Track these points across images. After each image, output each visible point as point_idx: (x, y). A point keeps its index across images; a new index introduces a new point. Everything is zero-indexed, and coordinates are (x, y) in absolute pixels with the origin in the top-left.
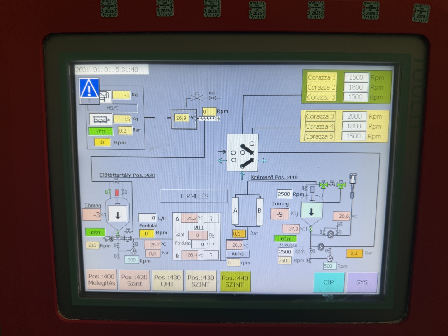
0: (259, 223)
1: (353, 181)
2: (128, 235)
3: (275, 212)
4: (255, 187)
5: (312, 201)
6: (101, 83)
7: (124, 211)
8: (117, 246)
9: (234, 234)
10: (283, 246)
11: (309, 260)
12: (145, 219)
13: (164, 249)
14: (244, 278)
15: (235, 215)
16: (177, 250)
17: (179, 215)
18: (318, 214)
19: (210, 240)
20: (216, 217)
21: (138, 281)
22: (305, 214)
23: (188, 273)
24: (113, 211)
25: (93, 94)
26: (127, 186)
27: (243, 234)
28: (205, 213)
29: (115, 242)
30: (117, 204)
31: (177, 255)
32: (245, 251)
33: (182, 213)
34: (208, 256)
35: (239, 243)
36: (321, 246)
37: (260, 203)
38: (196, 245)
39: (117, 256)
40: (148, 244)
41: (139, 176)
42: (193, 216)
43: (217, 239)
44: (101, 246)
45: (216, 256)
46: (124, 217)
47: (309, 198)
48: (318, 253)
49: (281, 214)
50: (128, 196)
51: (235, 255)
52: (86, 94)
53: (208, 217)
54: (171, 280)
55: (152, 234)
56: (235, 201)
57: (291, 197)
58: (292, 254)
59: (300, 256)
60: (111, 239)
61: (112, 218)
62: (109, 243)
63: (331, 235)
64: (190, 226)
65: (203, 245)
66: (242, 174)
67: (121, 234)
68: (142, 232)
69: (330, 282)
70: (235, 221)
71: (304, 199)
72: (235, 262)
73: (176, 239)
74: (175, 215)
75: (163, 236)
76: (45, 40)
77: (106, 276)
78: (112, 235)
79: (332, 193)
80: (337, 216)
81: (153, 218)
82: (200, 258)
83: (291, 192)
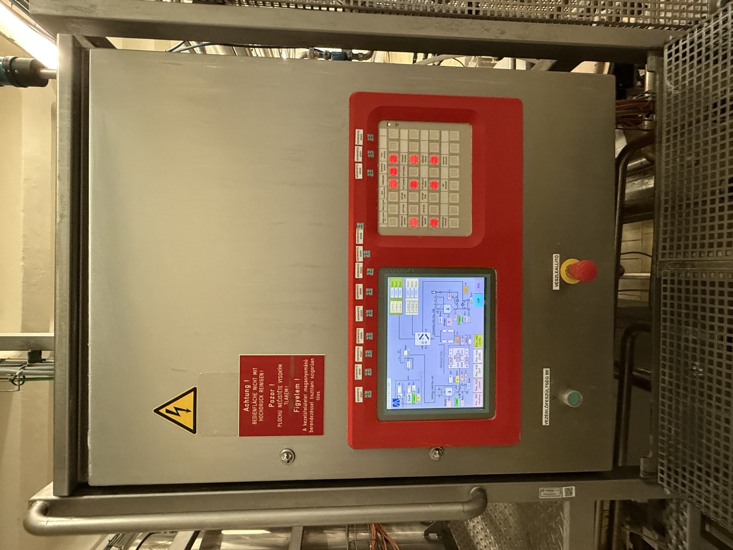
0: (453, 331)
1: (434, 292)
2: (458, 388)
3: (448, 324)
4: (437, 334)
5: (443, 309)
6: (394, 398)
7: (448, 389)
8: (462, 392)
9: (458, 342)
10: (463, 321)
11: (469, 309)
12: (451, 380)
13: (464, 372)
14: (477, 337)
15: (449, 341)
16: (464, 366)
17: (449, 366)
18: (449, 306)
19: (460, 352)
20: (450, 350)
21: (478, 383)
22: (449, 312)
23: (474, 362)
24: (447, 394)
25: (399, 401)
26: (437, 388)
27: (458, 338)
28: (448, 354)
29: (461, 393)
30: (445, 392)
31: (467, 366)
32: (465, 337)
33: (449, 364)
34: (467, 353)
35: (461, 340)
36: (463, 305)
37: (444, 331)
38: (462, 358)
39: (467, 392)
40: (462, 379)
41: (432, 382)
42: (450, 360)
43: (460, 349)
44: (462, 399)
45: (467, 350)
46: (450, 389)
47: (442, 310)
48: (466, 306)
49: (449, 322)
50: (441, 388)
51: (467, 341)
52: (399, 405)
53: (450, 353)
54: (478, 369)
55: (458, 377)
56: (443, 341)
57: (441, 318)
58: (466, 317)
59: (467, 313)
60: (460, 395)
61: (450, 394)
62: (461, 396)
63: (458, 301)
64: (454, 361)
65: (462, 355)
66: (432, 339)
67: (457, 390)
68: (457, 381)
69: (478, 300)
70: (452, 341)
71: (442, 312)
72: (470, 341)
73: (460, 367)
74: (449, 367)
75: (458, 373)
76: (379, 421)
77: (476, 397)
78: (458, 394)
79: (440, 301)
80: (450, 298)
81: (451, 377)
82: (468, 356)
83: (439, 318)
